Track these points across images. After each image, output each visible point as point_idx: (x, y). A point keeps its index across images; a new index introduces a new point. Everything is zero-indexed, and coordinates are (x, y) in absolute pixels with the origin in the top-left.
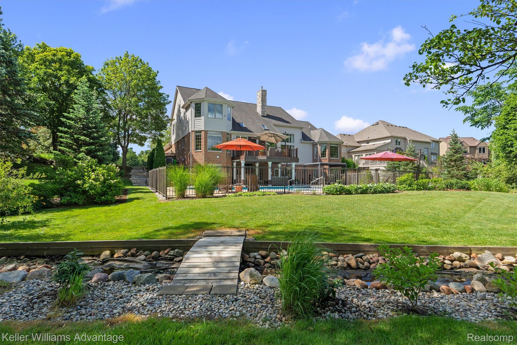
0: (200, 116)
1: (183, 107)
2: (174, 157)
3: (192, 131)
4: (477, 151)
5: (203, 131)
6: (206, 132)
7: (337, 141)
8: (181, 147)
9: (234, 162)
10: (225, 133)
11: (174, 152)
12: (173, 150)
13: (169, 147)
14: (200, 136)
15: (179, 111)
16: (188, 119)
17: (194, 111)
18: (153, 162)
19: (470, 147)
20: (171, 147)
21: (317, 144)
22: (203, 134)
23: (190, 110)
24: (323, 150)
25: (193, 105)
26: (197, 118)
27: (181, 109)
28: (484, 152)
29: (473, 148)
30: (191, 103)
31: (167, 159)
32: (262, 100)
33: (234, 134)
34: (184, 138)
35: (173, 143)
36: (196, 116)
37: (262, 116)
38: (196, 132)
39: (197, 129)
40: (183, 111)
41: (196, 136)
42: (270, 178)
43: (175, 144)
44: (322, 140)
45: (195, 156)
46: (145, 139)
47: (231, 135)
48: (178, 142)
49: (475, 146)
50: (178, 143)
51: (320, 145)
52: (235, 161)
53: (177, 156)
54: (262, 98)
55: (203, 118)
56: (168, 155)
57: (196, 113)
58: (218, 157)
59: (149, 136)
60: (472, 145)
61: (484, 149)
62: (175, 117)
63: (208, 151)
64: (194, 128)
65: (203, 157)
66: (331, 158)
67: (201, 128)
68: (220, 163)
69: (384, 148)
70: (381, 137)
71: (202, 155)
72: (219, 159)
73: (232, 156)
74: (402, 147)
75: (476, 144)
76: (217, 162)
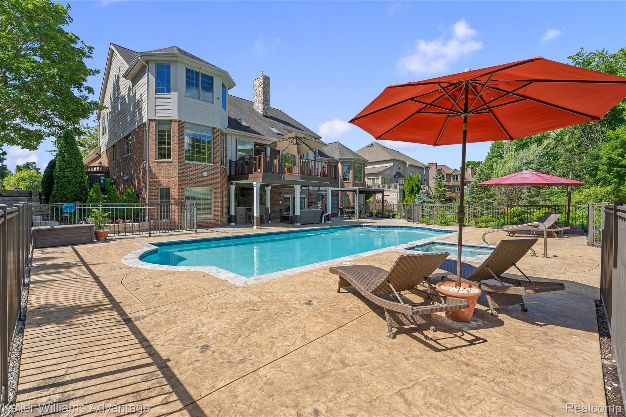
0: (168, 91)
1: (125, 76)
2: (107, 174)
3: (149, 120)
4: (452, 178)
5: (176, 121)
6: (182, 125)
7: (359, 158)
8: (121, 154)
9: (232, 184)
10: (218, 130)
11: (106, 165)
12: (105, 161)
13: (94, 156)
14: (169, 131)
15: (117, 87)
16: (138, 97)
17: (153, 79)
18: (53, 183)
19: (447, 174)
20: (100, 156)
21: (338, 162)
22: (174, 127)
23: (144, 79)
24: (345, 171)
25: (152, 67)
26: (159, 95)
27: (122, 80)
28: (457, 179)
29: (449, 175)
30: (147, 62)
31: (90, 177)
32: (263, 92)
33: (232, 135)
34: (127, 137)
35: (103, 149)
36: (157, 91)
37: (263, 116)
38: (159, 122)
39: (160, 116)
40: (125, 84)
41: (159, 131)
42: (298, 213)
43: (107, 150)
44: (344, 157)
45: (155, 171)
46: (39, 136)
47: (226, 135)
48: (114, 146)
49: (450, 173)
50: (113, 149)
51: (341, 164)
52: (234, 182)
53: (111, 172)
54: (263, 88)
55: (174, 95)
56: (95, 170)
57: (157, 85)
58: (205, 174)
59: (47, 131)
60: (448, 173)
61: (457, 176)
62: (107, 103)
63: (186, 162)
64: (155, 114)
65: (176, 173)
66: (356, 182)
67: (170, 115)
68: (209, 185)
69: (388, 173)
70: (382, 159)
71: (173, 170)
72: (207, 178)
73: (228, 173)
74: (402, 171)
75: (451, 172)
76: (204, 183)
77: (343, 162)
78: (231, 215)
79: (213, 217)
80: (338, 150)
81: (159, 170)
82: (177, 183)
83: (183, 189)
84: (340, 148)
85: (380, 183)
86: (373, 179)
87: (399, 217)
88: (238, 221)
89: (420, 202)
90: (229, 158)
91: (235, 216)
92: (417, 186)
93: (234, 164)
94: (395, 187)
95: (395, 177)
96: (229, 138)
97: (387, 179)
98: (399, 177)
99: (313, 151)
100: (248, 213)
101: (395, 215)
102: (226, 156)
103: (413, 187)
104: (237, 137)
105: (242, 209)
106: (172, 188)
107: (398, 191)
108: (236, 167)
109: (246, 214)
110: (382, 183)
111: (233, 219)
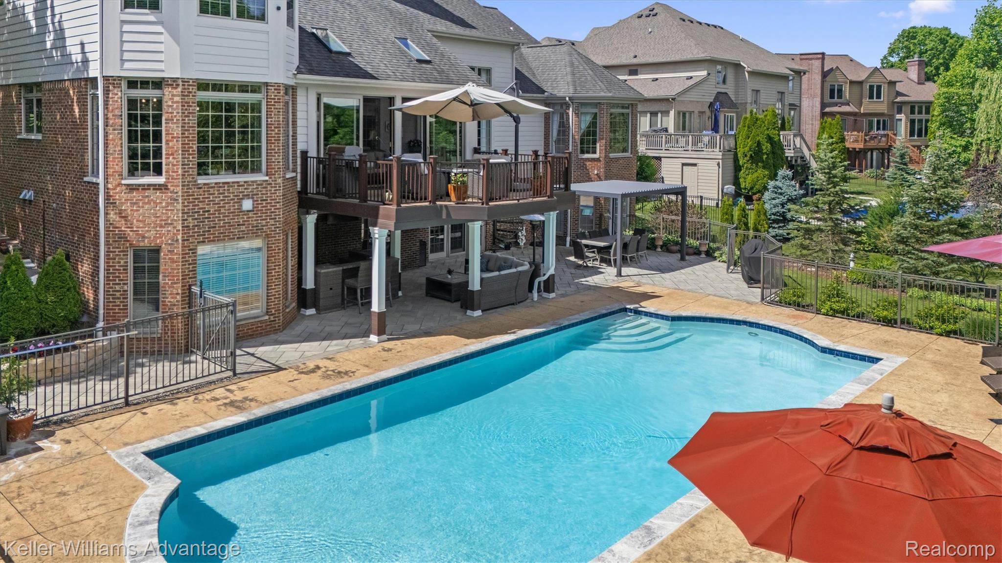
0: (155, 4)
3: (106, 77)
4: (866, 94)
5: (175, 81)
6: (190, 89)
9: (308, 213)
10: (278, 86)
14: (158, 107)
19: (852, 82)
21: (567, 107)
22: (172, 97)
24: (584, 127)
26: (132, 15)
28: (879, 97)
29: (857, 86)
33: (307, 87)
34: (26, 87)
36: (127, 4)
38: (133, 84)
39: (135, 69)
41: (132, 107)
42: (475, 283)
44: (583, 91)
45: (125, 209)
47: (294, 90)
49: (860, 79)
51: (576, 110)
52: (315, 211)
55: (169, 15)
58: (247, 205)
60: (854, 80)
61: (879, 87)
63: (201, 180)
64: (122, 65)
65: (176, 215)
66: (612, 155)
67: (161, 66)
68: (255, 232)
69: (693, 96)
70: (677, 58)
71: (168, 204)
72: (251, 214)
73: (299, 186)
74: (729, 89)
75: (862, 77)
76: (243, 228)
77: (581, 104)
78: (305, 289)
79: (265, 310)
80: (569, 69)
81: (133, 204)
82: (180, 237)
83: (194, 251)
84: (572, 64)
85: (671, 130)
86: (654, 114)
87: (724, 258)
88: (322, 303)
89: (777, 201)
90: (301, 147)
91: (315, 291)
92: (770, 139)
93: (312, 165)
94: (712, 144)
95: (711, 105)
96: (301, 99)
97: (691, 113)
98: (722, 106)
99: (512, 116)
100: (347, 281)
101: (714, 250)
102: (295, 144)
103: (759, 144)
104: (320, 90)
105: (333, 271)
106: (165, 248)
107: (720, 156)
108: (318, 169)
109: (343, 282)
110: (677, 128)
111: (309, 300)
